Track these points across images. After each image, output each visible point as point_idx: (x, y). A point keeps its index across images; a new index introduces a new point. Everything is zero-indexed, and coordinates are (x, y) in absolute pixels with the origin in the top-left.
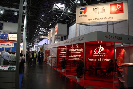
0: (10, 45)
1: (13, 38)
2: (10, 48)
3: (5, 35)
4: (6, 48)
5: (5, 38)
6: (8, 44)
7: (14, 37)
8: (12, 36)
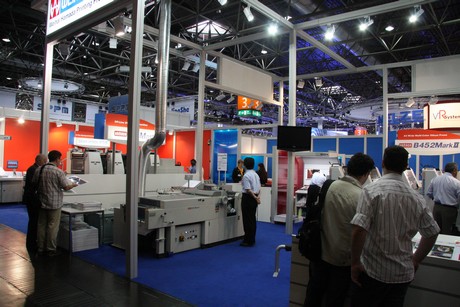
0: (446, 146)
1: (445, 117)
2: (438, 157)
3: (410, 115)
4: (421, 156)
5: (413, 124)
6: (439, 141)
7: (448, 115)
8: (442, 113)
